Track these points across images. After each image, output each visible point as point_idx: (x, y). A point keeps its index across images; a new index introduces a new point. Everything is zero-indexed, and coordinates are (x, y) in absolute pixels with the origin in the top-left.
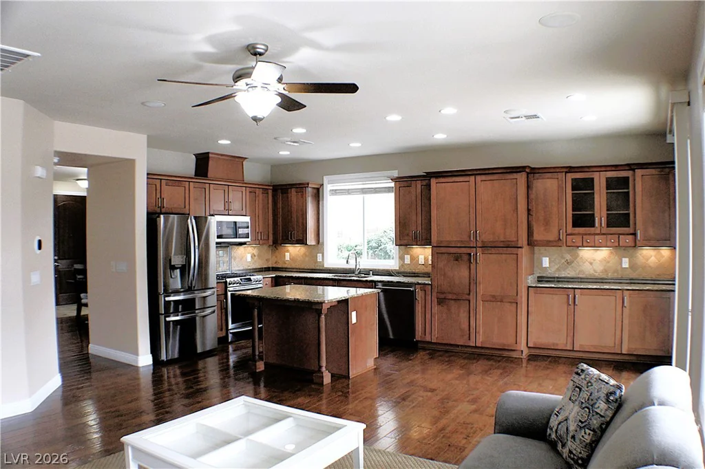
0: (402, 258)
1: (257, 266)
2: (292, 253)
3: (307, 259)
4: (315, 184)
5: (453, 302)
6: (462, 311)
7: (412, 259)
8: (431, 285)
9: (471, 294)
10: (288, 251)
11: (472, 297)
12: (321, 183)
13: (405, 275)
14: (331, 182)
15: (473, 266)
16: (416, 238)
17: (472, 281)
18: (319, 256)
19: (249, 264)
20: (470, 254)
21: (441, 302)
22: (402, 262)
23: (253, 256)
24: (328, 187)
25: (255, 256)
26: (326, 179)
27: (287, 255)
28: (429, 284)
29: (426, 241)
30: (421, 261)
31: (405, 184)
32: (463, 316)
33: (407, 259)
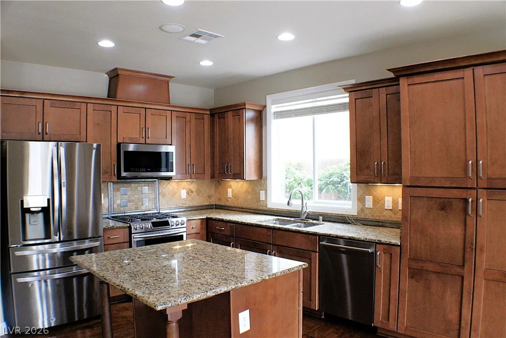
0: (361, 200)
1: (196, 203)
2: (234, 188)
3: (249, 197)
4: (256, 105)
5: (434, 276)
6: (449, 293)
7: (376, 201)
8: (400, 246)
9: (466, 266)
10: (230, 187)
11: (467, 272)
12: (264, 104)
13: (366, 223)
14: (274, 102)
15: (471, 222)
16: (379, 171)
17: (469, 247)
18: (262, 193)
19: (184, 202)
20: (466, 201)
21: (415, 274)
22: (362, 206)
23: (189, 192)
24: (272, 109)
25: (192, 192)
26: (269, 99)
27: (230, 190)
28: (398, 246)
29: (393, 178)
30: (388, 203)
31: (363, 94)
32: (450, 299)
33: (369, 201)
